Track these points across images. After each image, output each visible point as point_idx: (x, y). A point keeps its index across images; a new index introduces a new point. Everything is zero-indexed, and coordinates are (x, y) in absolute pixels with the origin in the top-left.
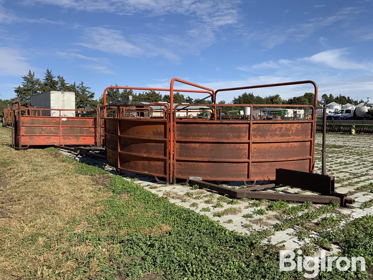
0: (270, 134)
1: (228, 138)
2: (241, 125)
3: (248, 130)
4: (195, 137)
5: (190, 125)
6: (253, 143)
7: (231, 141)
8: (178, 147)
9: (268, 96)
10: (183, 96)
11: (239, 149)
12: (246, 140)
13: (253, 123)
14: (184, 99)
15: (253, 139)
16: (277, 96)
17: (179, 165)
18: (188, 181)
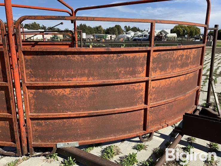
0: (171, 66)
1: (117, 76)
2: (137, 55)
3: (146, 62)
4: (63, 78)
5: (51, 56)
6: (152, 80)
7: (123, 80)
8: (31, 95)
9: (95, 27)
10: (39, 25)
11: (134, 91)
12: (142, 76)
13: (155, 51)
14: (40, 27)
15: (153, 75)
16: (100, 26)
17: (37, 125)
18: (55, 149)
